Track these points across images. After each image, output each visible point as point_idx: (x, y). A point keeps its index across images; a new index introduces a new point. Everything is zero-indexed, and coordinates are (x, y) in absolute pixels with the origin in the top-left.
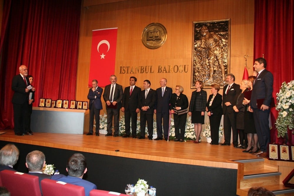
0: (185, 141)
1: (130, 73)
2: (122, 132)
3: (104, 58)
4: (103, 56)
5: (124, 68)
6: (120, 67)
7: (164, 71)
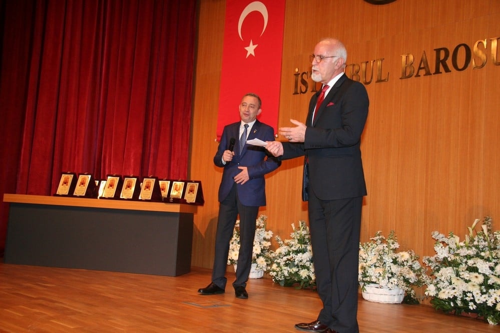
0: (491, 323)
2: (286, 274)
3: (253, 54)
4: (251, 49)
5: (303, 78)
6: (295, 75)
7: (420, 71)
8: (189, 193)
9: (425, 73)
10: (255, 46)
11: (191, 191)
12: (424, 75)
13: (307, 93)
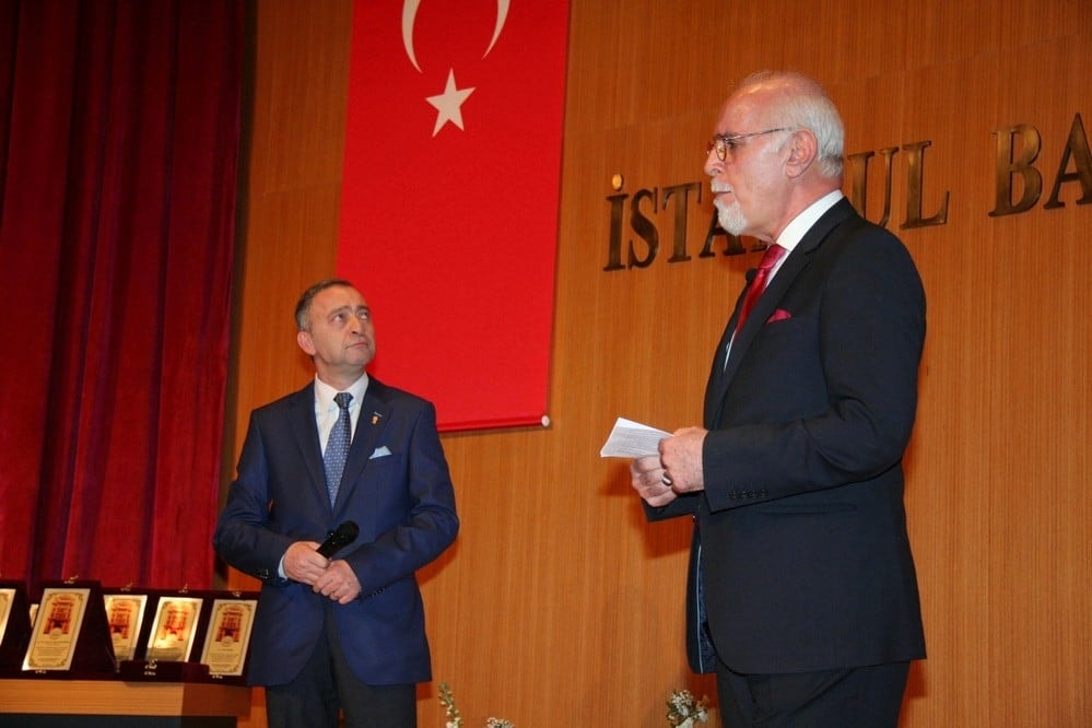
1: (706, 253)
3: (459, 123)
4: (449, 104)
5: (641, 209)
6: (610, 199)
7: (1063, 184)
8: (219, 639)
9: (1080, 196)
10: (467, 93)
11: (229, 630)
12: (1079, 202)
13: (654, 263)
